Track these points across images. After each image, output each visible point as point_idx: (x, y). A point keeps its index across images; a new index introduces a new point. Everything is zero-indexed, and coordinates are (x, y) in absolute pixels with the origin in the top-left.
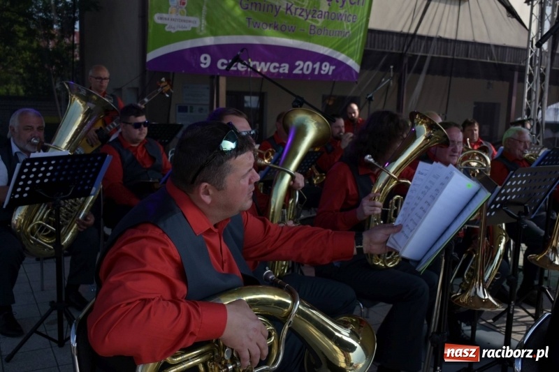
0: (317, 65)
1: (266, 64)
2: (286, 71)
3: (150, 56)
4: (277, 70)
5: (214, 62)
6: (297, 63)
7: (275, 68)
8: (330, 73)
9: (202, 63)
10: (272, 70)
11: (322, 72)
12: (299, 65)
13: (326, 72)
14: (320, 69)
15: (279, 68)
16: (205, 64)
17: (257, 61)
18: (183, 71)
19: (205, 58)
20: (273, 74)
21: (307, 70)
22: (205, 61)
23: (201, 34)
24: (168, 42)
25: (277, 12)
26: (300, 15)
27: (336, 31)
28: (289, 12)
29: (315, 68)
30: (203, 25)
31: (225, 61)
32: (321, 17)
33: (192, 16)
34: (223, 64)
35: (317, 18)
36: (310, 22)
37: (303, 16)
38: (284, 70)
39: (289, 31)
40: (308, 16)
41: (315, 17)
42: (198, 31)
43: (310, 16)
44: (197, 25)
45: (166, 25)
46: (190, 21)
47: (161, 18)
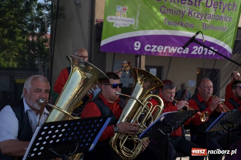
1: (175, 48)
2: (187, 53)
3: (103, 43)
4: (181, 52)
5: (142, 47)
6: (194, 48)
7: (180, 50)
9: (135, 47)
10: (178, 52)
11: (209, 53)
12: (195, 48)
13: (212, 53)
14: (208, 51)
15: (183, 50)
16: (137, 48)
17: (170, 46)
18: (123, 52)
19: (137, 44)
20: (179, 54)
21: (200, 52)
22: (137, 46)
23: (135, 29)
24: (115, 34)
25: (183, 15)
26: (197, 17)
27: (219, 27)
28: (190, 15)
29: (205, 50)
30: (137, 23)
31: (150, 46)
32: (210, 19)
33: (130, 17)
34: (148, 48)
35: (207, 19)
36: (203, 21)
37: (199, 17)
38: (186, 52)
39: (190, 27)
40: (202, 17)
41: (206, 18)
42: (133, 27)
43: (203, 18)
44: (133, 23)
45: (114, 23)
46: (129, 21)
47: (111, 19)
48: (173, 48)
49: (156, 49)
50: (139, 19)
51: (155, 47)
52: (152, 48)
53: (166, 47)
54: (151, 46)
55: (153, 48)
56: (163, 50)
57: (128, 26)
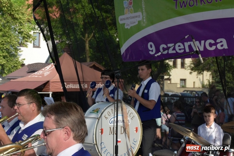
7: (211, 45)
9: (150, 51)
10: (209, 48)
15: (216, 44)
16: (152, 51)
18: (141, 60)
19: (151, 46)
22: (151, 48)
23: (144, 25)
30: (144, 18)
33: (137, 12)
34: (164, 49)
38: (222, 46)
39: (216, 1)
42: (142, 23)
45: (125, 24)
46: (136, 17)
47: (122, 20)
48: (197, 43)
49: (174, 49)
50: (146, 11)
52: (168, 48)
53: (187, 44)
54: (167, 46)
55: (170, 47)
56: (184, 49)
57: (137, 23)
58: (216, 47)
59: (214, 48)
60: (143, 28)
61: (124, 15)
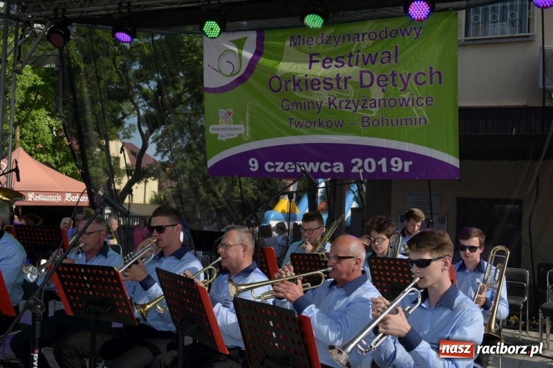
0: (383, 162)
1: (315, 165)
2: (342, 170)
3: (211, 163)
5: (261, 166)
6: (353, 161)
7: (326, 167)
8: (407, 170)
9: (251, 167)
10: (323, 170)
11: (393, 169)
12: (357, 163)
13: (399, 169)
14: (389, 166)
15: (332, 167)
17: (305, 161)
19: (253, 162)
21: (370, 167)
22: (254, 165)
23: (247, 139)
24: (222, 149)
25: (320, 109)
26: (346, 108)
27: (401, 120)
28: (332, 106)
29: (381, 165)
30: (247, 131)
31: (272, 164)
32: (375, 106)
33: (238, 123)
35: (369, 108)
36: (361, 113)
37: (350, 108)
38: (338, 169)
39: (337, 126)
40: (356, 108)
41: (367, 107)
42: (244, 137)
43: (359, 108)
44: (242, 132)
45: (218, 135)
46: (236, 129)
47: (214, 129)
48: (311, 164)
49: (283, 168)
50: (250, 124)
51: (280, 164)
52: (275, 167)
53: (299, 164)
54: (275, 164)
55: (278, 166)
56: (296, 169)
57: (237, 136)
58: (332, 170)
59: (329, 170)
60: (244, 142)
61: (218, 124)
